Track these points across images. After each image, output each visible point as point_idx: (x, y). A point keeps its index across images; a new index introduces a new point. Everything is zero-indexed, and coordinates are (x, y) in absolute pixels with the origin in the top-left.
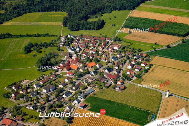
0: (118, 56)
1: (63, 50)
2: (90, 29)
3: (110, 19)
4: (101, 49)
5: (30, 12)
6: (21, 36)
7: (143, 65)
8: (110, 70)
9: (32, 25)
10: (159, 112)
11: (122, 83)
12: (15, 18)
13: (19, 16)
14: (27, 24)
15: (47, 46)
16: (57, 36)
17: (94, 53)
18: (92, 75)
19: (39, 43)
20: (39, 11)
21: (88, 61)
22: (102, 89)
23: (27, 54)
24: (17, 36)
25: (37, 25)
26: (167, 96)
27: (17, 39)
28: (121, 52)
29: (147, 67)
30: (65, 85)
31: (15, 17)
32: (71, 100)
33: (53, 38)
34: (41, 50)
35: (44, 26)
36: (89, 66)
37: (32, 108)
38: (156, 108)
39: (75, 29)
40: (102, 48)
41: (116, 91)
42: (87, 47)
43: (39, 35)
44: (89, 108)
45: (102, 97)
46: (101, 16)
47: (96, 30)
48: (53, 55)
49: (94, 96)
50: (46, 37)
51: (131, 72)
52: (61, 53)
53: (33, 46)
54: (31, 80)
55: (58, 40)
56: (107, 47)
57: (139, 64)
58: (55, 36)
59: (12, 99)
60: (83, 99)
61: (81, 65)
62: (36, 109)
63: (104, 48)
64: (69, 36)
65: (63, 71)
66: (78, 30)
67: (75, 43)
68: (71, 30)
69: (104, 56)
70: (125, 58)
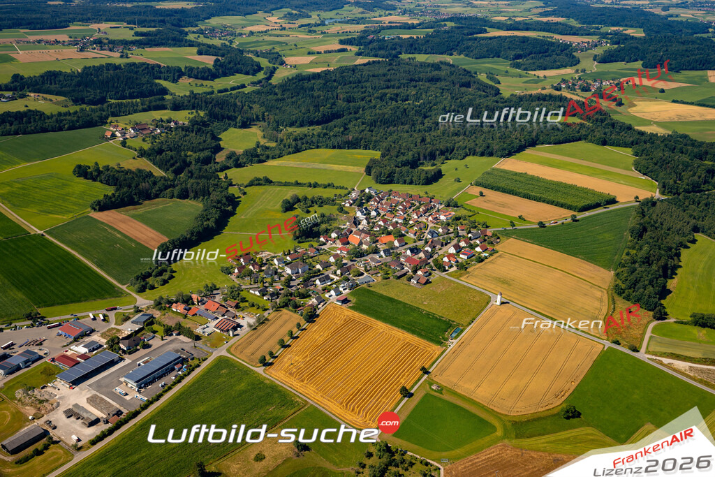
0: (440, 230)
1: (347, 213)
2: (411, 183)
3: (456, 169)
4: (416, 217)
5: (318, 147)
6: (286, 184)
7: (478, 249)
8: (415, 250)
9: (313, 168)
10: (471, 326)
11: (425, 273)
12: (289, 156)
13: (295, 153)
14: (305, 166)
15: (322, 203)
16: (347, 189)
17: (400, 221)
18: (381, 257)
19: (310, 197)
20: (334, 147)
21: (383, 233)
22: (387, 279)
23: (285, 212)
24: (280, 184)
25: (320, 169)
26: (498, 303)
27: (279, 188)
28: (448, 224)
29: (485, 255)
30: (327, 265)
31: (289, 153)
32: (326, 290)
33: (339, 192)
34: (310, 209)
35: (332, 170)
36: (382, 241)
37: (257, 293)
38: (468, 320)
39: (384, 180)
40: (417, 215)
41: (410, 286)
42: (393, 211)
43: (315, 185)
44: (351, 305)
45: (381, 292)
46: (443, 163)
47: (422, 185)
48: (326, 219)
49: (369, 288)
50: (328, 190)
51: (451, 258)
52: (343, 217)
53: (299, 200)
54: (275, 253)
55: (346, 195)
56: (427, 214)
57: (472, 247)
58: (343, 188)
59: (233, 277)
60: (347, 291)
61: (368, 239)
62: (264, 295)
63: (421, 216)
64: (367, 191)
65: (334, 245)
66: (391, 182)
67: (373, 203)
68: (377, 182)
69: (416, 228)
70: (452, 235)
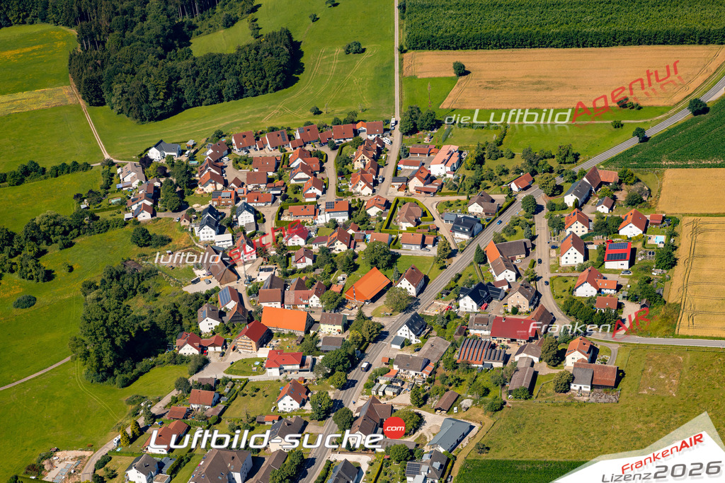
0: (476, 209)
3: (315, 19)
7: (630, 231)
16: (87, 167)
18: (405, 343)
19: (17, 228)
22: (501, 408)
29: (658, 240)
30: (297, 430)
34: (45, 263)
36: (359, 296)
40: (368, 185)
46: (254, 10)
49: (486, 456)
51: (600, 283)
54: (92, 448)
55: (107, 187)
61: (315, 301)
63: (376, 183)
64: (154, 154)
67: (210, 188)
69: (405, 226)
70: (518, 211)
